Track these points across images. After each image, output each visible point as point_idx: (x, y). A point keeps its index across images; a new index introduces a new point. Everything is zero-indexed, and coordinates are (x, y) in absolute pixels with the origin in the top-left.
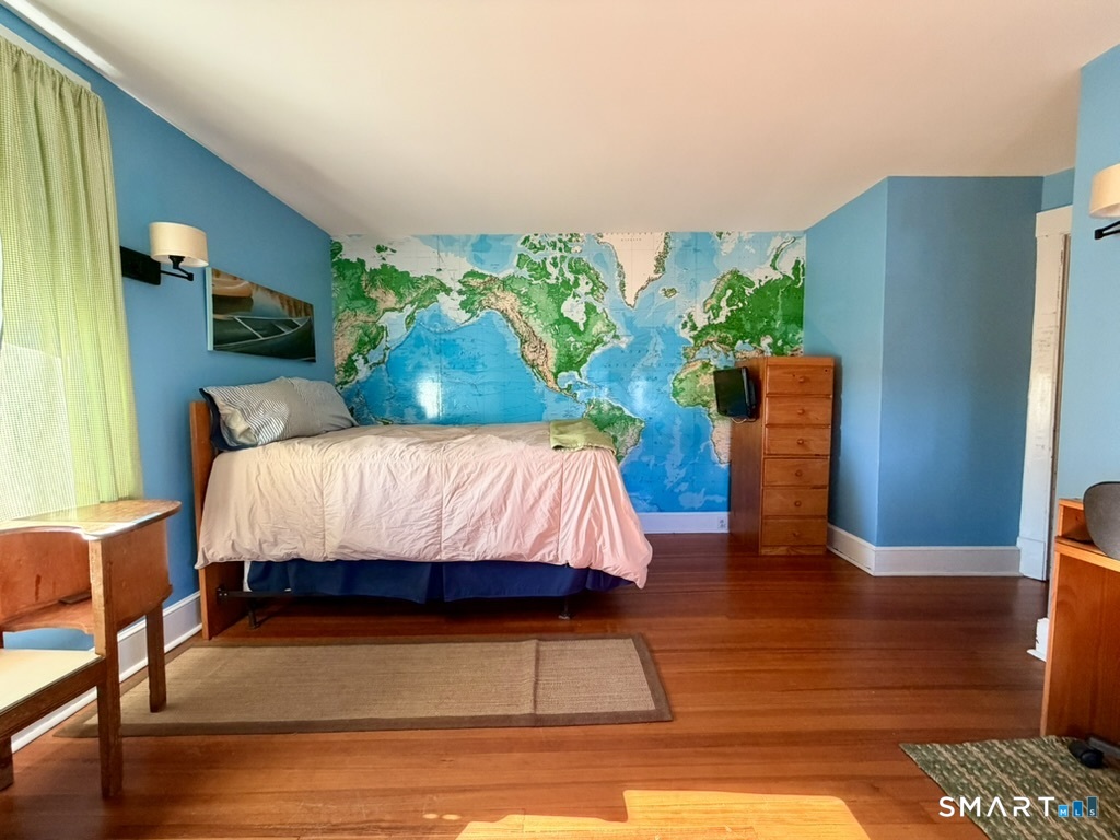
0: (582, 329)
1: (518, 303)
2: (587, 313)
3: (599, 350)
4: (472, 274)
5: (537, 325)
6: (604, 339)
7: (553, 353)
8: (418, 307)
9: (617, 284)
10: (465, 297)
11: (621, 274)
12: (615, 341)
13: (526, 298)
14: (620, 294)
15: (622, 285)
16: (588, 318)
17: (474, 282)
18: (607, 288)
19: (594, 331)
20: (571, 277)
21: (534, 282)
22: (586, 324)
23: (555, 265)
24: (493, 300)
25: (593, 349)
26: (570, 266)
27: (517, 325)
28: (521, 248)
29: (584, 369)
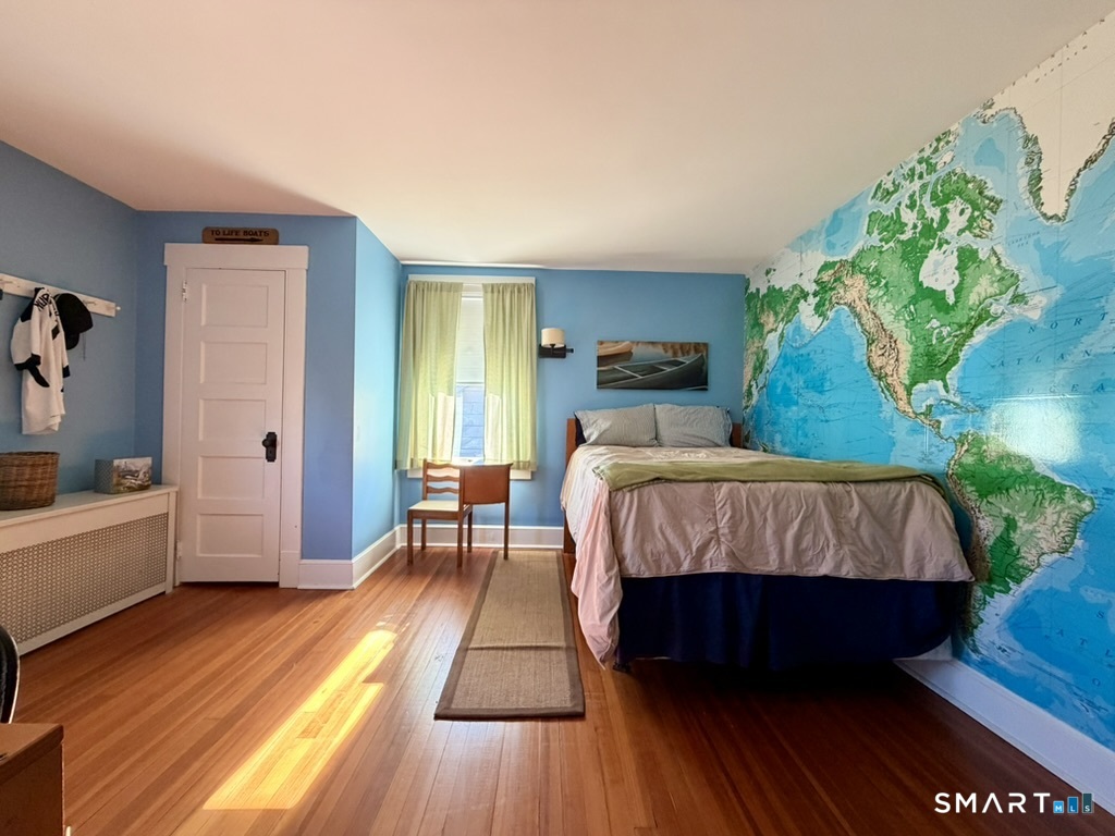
0: (951, 300)
1: (866, 287)
2: (961, 268)
3: (981, 335)
4: (826, 266)
5: (886, 313)
6: (992, 310)
7: (906, 351)
8: (787, 323)
9: (1024, 182)
10: (818, 298)
11: (1033, 158)
12: (1016, 309)
13: (874, 277)
14: (1028, 201)
15: (1036, 178)
16: (962, 276)
17: (826, 276)
18: (998, 203)
19: (973, 299)
20: (934, 214)
21: (886, 247)
22: (958, 291)
23: (912, 206)
24: (842, 291)
25: (970, 335)
26: (934, 196)
27: (864, 320)
28: (871, 205)
29: (953, 375)
